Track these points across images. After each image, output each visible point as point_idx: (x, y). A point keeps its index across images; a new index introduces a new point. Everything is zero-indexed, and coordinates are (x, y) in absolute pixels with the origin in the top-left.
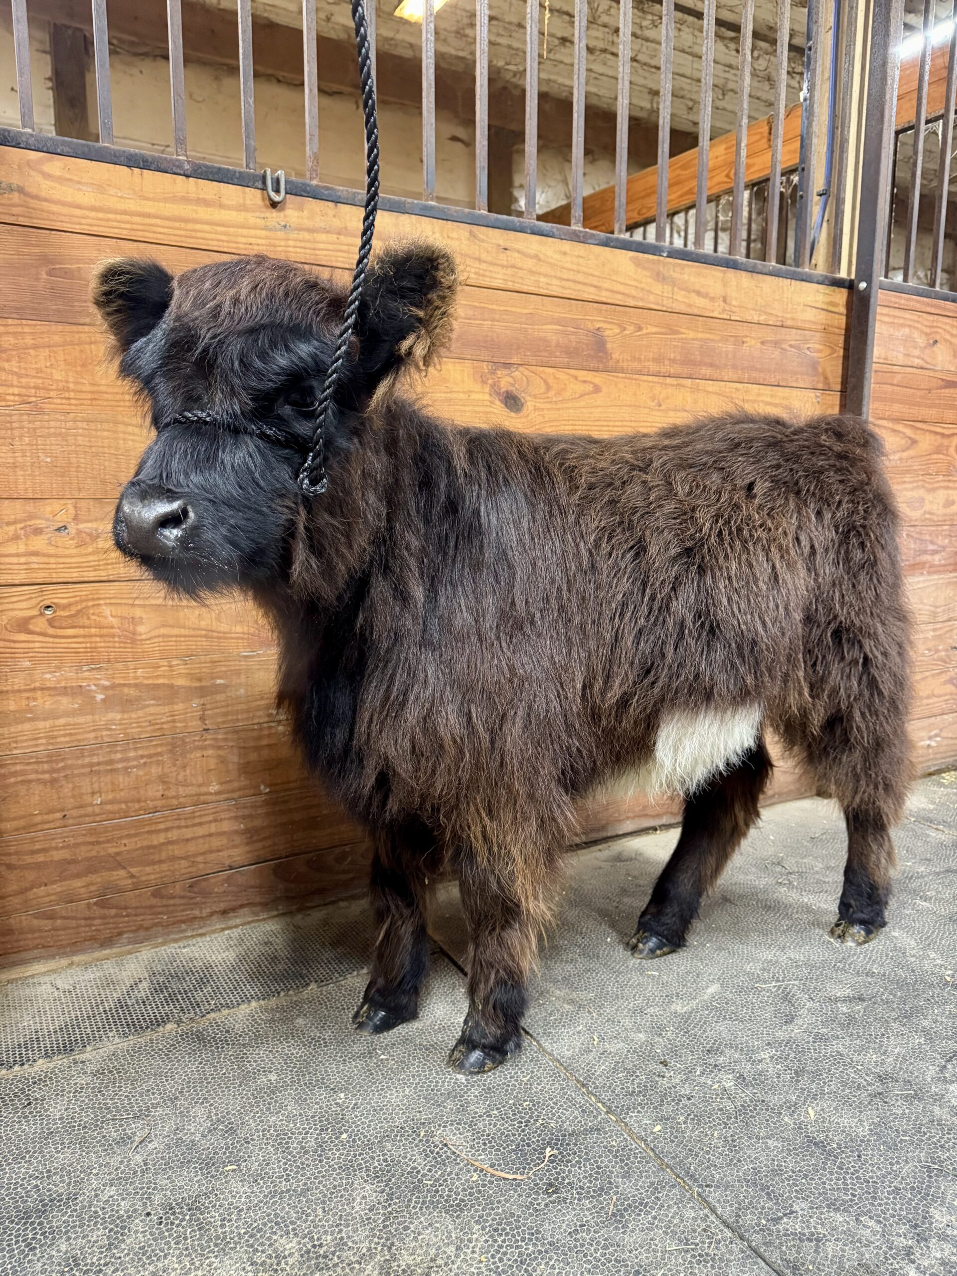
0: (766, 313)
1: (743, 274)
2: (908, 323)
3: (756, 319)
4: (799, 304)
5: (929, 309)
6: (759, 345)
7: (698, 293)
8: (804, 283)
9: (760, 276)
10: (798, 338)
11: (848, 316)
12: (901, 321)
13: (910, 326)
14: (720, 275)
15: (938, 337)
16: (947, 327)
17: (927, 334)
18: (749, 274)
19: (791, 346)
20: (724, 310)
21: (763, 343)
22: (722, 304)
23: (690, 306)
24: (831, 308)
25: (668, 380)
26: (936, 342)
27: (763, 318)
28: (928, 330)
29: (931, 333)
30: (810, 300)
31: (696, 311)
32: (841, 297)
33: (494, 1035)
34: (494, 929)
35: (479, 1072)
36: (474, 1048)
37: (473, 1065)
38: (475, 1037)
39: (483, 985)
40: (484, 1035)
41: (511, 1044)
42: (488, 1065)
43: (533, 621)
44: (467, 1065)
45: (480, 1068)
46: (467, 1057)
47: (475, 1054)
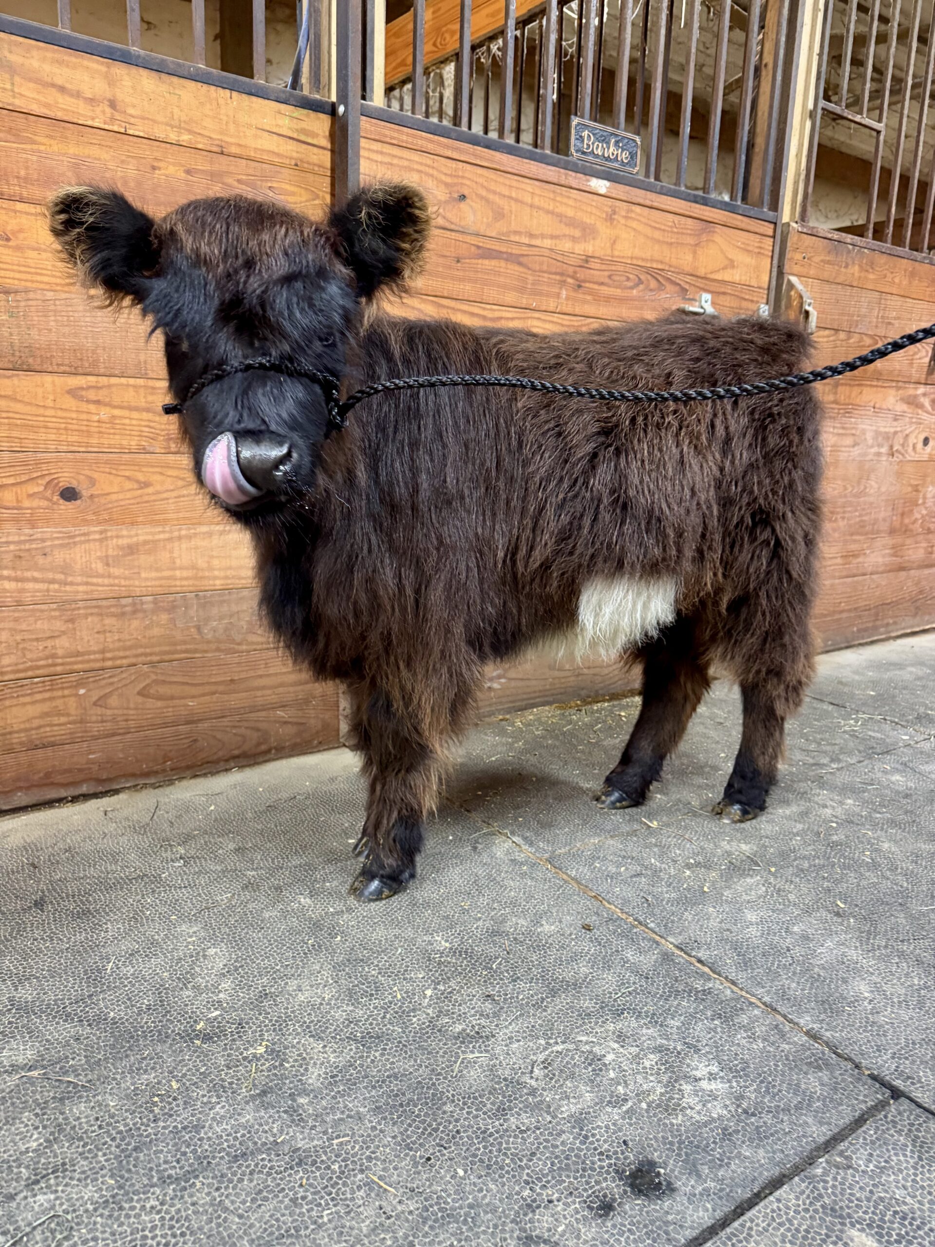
0: (190, 132)
1: (144, 73)
2: (416, 166)
3: (173, 137)
4: (249, 126)
5: (449, 153)
6: (183, 175)
7: (62, 89)
8: (254, 99)
9: (175, 80)
10: (251, 172)
11: (332, 151)
12: (406, 163)
13: (420, 172)
14: (103, 69)
15: (466, 192)
16: (480, 180)
17: (447, 185)
18: (154, 74)
19: (239, 181)
20: (113, 119)
21: (188, 172)
22: (108, 110)
23: (47, 105)
24: (303, 138)
25: (19, 206)
26: (463, 197)
27: (185, 138)
28: (449, 180)
29: (455, 184)
30: (268, 122)
31: (60, 115)
32: (321, 124)
33: (391, 866)
34: (399, 771)
35: (376, 900)
36: (372, 878)
37: (371, 894)
38: (374, 868)
39: (385, 821)
40: (383, 867)
41: (407, 875)
42: (386, 892)
43: (462, 498)
44: (366, 893)
45: (378, 896)
46: (366, 886)
47: (375, 884)
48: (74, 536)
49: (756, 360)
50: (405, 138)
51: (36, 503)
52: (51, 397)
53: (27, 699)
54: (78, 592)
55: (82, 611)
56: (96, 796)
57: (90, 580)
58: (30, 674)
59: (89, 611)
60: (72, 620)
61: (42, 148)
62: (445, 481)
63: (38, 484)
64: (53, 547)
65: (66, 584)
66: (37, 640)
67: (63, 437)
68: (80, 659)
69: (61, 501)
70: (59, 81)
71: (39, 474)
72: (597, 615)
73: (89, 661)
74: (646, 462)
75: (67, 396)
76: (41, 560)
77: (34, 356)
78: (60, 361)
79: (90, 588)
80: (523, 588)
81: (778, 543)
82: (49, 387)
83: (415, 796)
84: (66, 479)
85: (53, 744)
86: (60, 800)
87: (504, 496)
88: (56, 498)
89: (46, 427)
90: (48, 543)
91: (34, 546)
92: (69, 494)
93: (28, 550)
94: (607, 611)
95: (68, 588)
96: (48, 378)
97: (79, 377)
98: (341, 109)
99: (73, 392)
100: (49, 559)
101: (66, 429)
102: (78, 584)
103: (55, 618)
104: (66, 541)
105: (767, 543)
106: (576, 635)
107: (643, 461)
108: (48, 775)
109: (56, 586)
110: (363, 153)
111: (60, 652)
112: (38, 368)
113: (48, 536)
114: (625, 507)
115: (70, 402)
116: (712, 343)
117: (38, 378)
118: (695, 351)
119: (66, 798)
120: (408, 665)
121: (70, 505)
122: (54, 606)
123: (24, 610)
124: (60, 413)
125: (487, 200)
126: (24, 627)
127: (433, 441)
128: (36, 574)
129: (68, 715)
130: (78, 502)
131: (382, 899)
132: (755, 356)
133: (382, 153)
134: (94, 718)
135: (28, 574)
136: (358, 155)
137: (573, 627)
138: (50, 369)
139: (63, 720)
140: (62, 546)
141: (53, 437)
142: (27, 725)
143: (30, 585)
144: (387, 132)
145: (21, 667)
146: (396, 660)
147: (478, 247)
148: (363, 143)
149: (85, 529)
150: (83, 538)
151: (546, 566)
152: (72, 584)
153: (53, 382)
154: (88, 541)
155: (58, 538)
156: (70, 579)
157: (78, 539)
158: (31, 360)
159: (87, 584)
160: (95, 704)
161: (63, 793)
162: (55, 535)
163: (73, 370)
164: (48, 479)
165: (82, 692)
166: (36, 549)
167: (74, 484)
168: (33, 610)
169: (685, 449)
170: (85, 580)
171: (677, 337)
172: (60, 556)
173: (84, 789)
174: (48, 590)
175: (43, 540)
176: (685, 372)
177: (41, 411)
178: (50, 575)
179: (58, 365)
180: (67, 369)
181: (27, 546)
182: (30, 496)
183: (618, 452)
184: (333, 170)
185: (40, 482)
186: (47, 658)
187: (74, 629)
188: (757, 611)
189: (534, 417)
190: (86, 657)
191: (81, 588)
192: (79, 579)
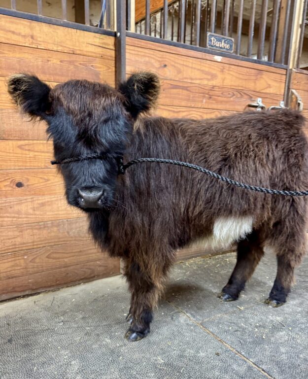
0: (62, 46)
1: (44, 24)
2: (147, 55)
3: (55, 49)
4: (83, 43)
5: (160, 49)
6: (59, 63)
7: (13, 33)
8: (85, 32)
9: (55, 26)
10: (85, 60)
11: (115, 50)
12: (143, 54)
13: (149, 57)
14: (29, 24)
15: (166, 63)
16: (172, 59)
17: (159, 61)
18: (47, 24)
19: (80, 64)
20: (32, 43)
21: (61, 61)
22: (31, 40)
23: (8, 39)
24: (104, 46)
26: (165, 66)
27: (60, 49)
28: (160, 59)
29: (162, 61)
30: (91, 41)
31: (13, 43)
32: (111, 40)
33: (140, 328)
34: (143, 292)
35: (135, 341)
36: (133, 332)
37: (133, 338)
38: (134, 329)
39: (138, 311)
40: (137, 328)
41: (146, 331)
42: (139, 338)
43: (167, 188)
44: (131, 338)
45: (136, 339)
46: (131, 335)
47: (134, 335)
48: (22, 200)
49: (284, 128)
50: (143, 44)
51: (7, 188)
52: (12, 149)
53: (6, 261)
54: (23, 221)
55: (25, 228)
56: (32, 295)
57: (28, 216)
58: (7, 251)
59: (28, 228)
60: (21, 231)
61: (6, 55)
62: (160, 182)
63: (8, 182)
64: (14, 204)
65: (19, 218)
66: (9, 239)
67: (16, 164)
68: (25, 245)
69: (17, 188)
70: (12, 29)
71: (8, 178)
72: (221, 231)
73: (28, 246)
74: (241, 171)
75: (18, 149)
76: (10, 210)
77: (5, 134)
78: (15, 135)
79: (28, 219)
80: (192, 221)
81: (293, 200)
82: (11, 145)
83: (149, 302)
84: (18, 179)
85: (15, 277)
86: (19, 297)
87: (184, 187)
88: (14, 186)
89: (10, 160)
90: (12, 203)
91: (7, 205)
92: (19, 185)
93: (5, 206)
94: (225, 230)
95: (20, 219)
96: (10, 142)
97: (22, 141)
98: (118, 34)
99: (20, 147)
100: (13, 209)
101: (17, 161)
102: (23, 218)
103: (15, 230)
104: (19, 202)
105: (289, 200)
106: (212, 239)
107: (240, 171)
108: (14, 288)
109: (15, 219)
110: (127, 51)
111: (17, 243)
112: (7, 138)
113: (11, 201)
114: (233, 189)
115: (19, 151)
116: (266, 122)
117: (7, 142)
118: (260, 125)
119: (20, 296)
120: (146, 253)
121: (20, 189)
122: (14, 226)
123: (4, 228)
124: (15, 155)
125: (175, 67)
126: (4, 234)
127: (156, 166)
128: (8, 215)
129: (21, 266)
130: (23, 188)
131: (137, 340)
132: (283, 126)
133: (134, 50)
134: (30, 267)
135: (5, 215)
136: (125, 52)
137: (211, 236)
138: (11, 138)
139: (19, 268)
140: (17, 204)
141: (12, 164)
142: (6, 270)
143: (6, 219)
144: (136, 42)
145: (3, 249)
146: (142, 252)
147: (171, 85)
148: (127, 47)
149: (25, 198)
150: (25, 201)
151: (201, 213)
152: (21, 218)
153: (12, 144)
154: (27, 202)
155: (16, 201)
156: (20, 216)
157: (23, 201)
158: (4, 136)
159: (27, 218)
160: (31, 262)
161: (19, 294)
162: (15, 200)
163: (19, 138)
164: (11, 179)
165: (26, 257)
166: (8, 205)
167: (21, 181)
168: (7, 228)
169: (257, 165)
170: (26, 216)
171: (252, 120)
172: (16, 208)
173: (27, 293)
174: (12, 221)
175: (10, 202)
176: (256, 134)
177: (8, 154)
178: (13, 215)
179: (14, 137)
180: (17, 138)
181: (4, 205)
182: (5, 186)
183: (230, 168)
184: (116, 58)
185: (8, 181)
186: (13, 245)
187: (22, 235)
188: (284, 227)
189: (196, 155)
190: (27, 245)
191: (25, 219)
192: (24, 216)
